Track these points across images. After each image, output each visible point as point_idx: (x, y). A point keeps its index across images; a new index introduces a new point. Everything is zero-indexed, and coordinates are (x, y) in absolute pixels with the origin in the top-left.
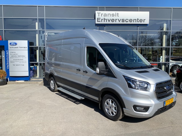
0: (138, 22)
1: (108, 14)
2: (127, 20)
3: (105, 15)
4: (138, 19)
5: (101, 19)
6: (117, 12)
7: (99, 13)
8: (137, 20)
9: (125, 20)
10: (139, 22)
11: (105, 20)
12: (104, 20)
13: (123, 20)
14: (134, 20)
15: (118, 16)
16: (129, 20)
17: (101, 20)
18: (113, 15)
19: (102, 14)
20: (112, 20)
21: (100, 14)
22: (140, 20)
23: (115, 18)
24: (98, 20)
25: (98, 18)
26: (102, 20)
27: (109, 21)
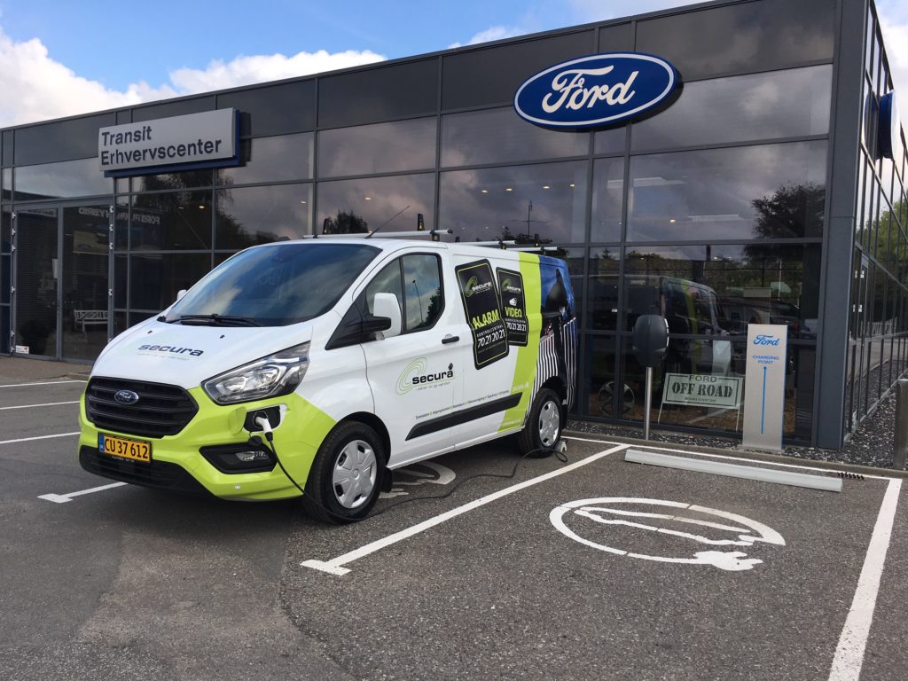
0: (201, 152)
1: (126, 134)
2: (172, 151)
3: (120, 139)
4: (200, 143)
5: (109, 156)
6: (147, 124)
7: (105, 134)
8: (197, 147)
9: (166, 151)
10: (204, 152)
11: (120, 157)
12: (117, 155)
13: (161, 152)
14: (189, 146)
15: (149, 138)
16: (176, 151)
17: (109, 160)
18: (137, 136)
19: (112, 137)
20: (134, 156)
21: (109, 137)
22: (206, 147)
23: (140, 146)
24: (103, 158)
25: (103, 153)
26: (112, 156)
27: (128, 160)
